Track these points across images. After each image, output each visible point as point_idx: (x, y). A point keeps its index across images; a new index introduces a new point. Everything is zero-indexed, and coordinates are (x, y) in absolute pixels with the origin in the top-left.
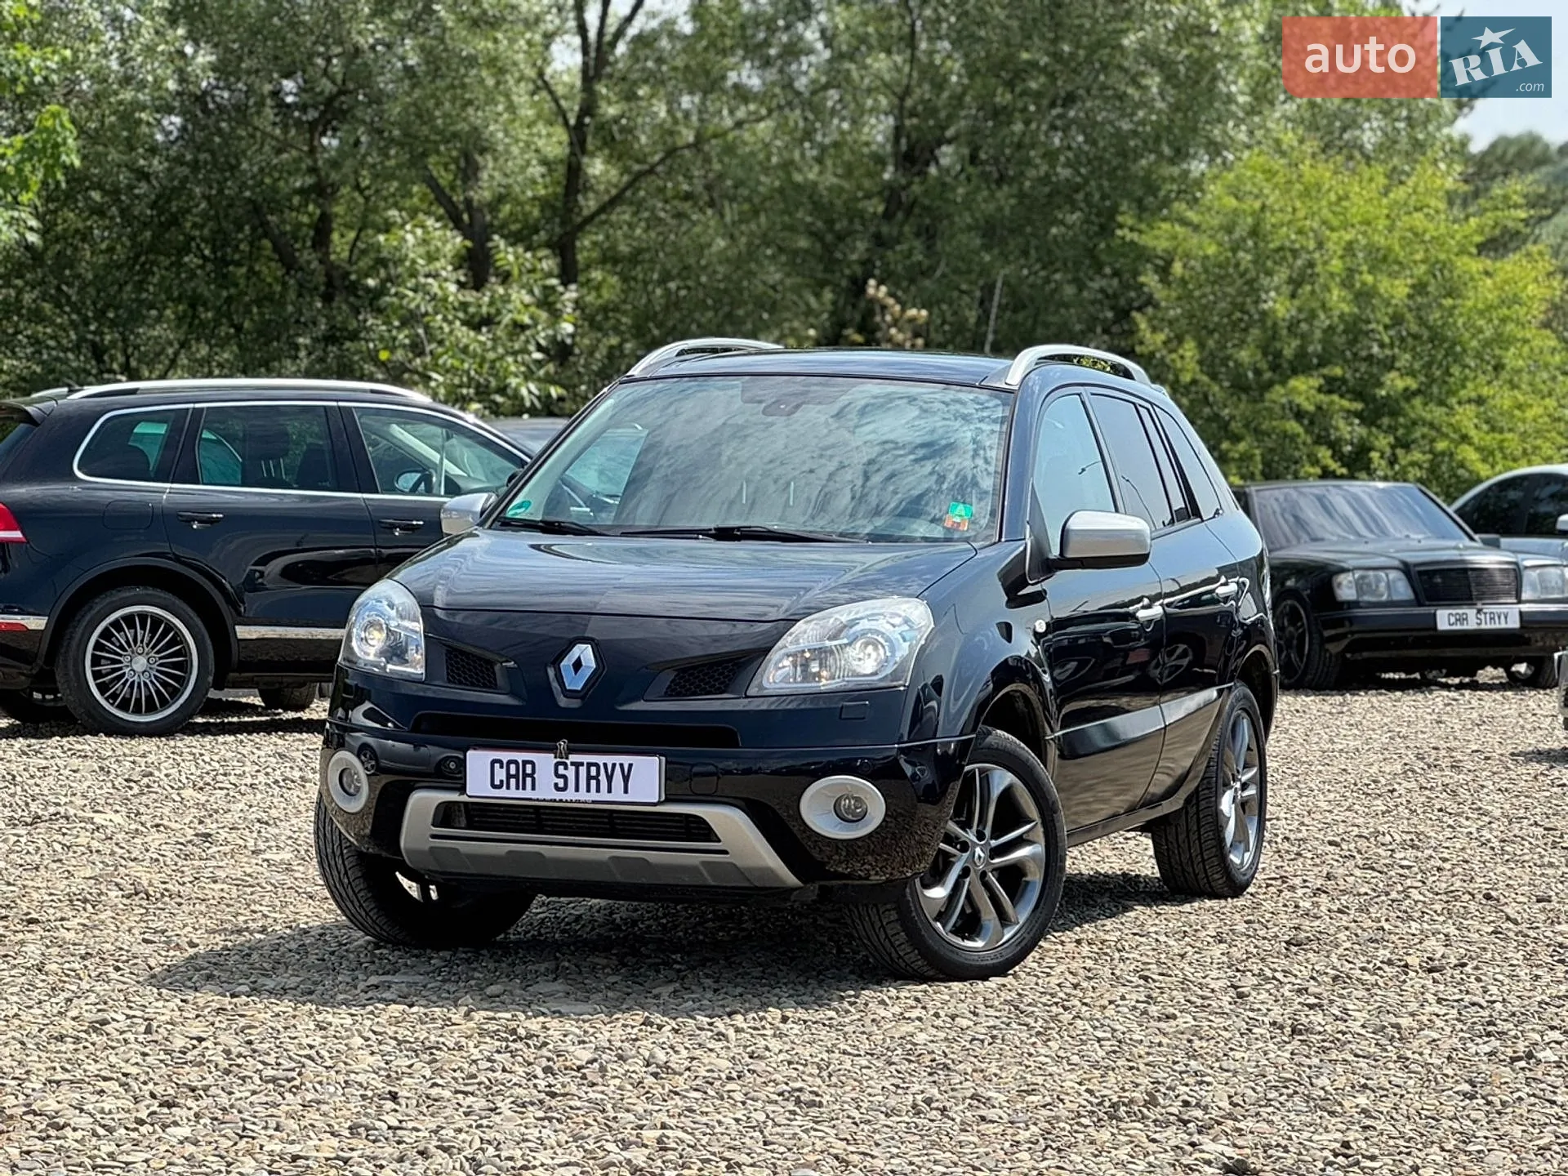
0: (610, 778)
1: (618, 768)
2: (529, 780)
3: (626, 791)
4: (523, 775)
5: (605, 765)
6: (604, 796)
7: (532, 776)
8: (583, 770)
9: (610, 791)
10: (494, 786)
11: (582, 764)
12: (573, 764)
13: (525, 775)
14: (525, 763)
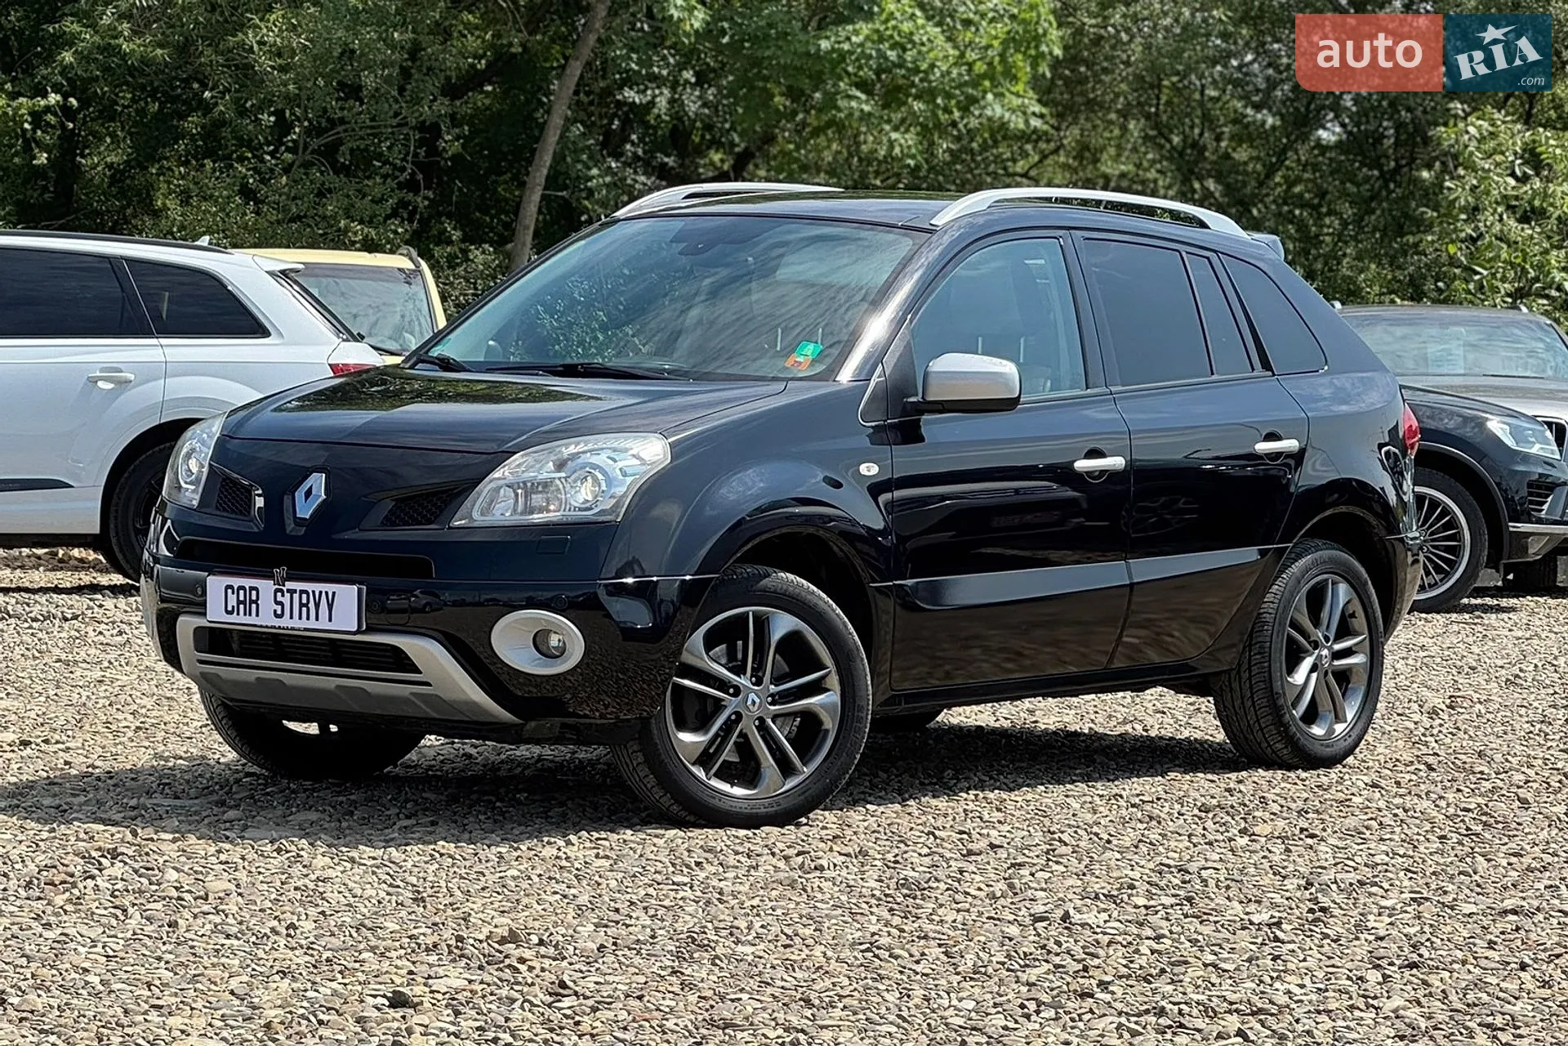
0: (317, 605)
1: (324, 594)
2: (254, 606)
3: (330, 620)
4: (249, 602)
5: (314, 592)
6: (312, 624)
7: (256, 602)
8: (296, 596)
9: (317, 619)
10: (228, 612)
11: (295, 591)
12: (288, 591)
13: (252, 601)
14: (252, 588)
